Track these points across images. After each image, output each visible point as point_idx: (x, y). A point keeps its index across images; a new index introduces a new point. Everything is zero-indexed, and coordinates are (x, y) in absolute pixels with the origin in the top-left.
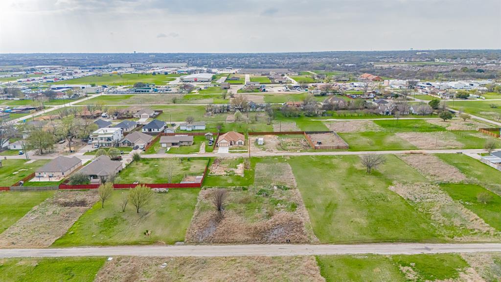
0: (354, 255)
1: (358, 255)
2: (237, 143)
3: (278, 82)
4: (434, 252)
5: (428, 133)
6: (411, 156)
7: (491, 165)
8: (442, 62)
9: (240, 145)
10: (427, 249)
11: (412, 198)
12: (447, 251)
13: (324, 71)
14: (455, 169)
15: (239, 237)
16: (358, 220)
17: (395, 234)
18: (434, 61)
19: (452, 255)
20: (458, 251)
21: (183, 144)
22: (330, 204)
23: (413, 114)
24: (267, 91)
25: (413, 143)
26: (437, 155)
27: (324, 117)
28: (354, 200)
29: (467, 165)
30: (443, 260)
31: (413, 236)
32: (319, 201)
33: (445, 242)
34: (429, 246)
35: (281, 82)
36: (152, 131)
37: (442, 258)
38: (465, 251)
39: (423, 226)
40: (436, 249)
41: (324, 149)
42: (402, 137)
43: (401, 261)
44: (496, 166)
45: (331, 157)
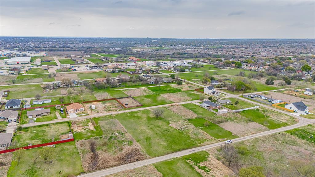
0: (168, 160)
1: (169, 159)
2: (80, 110)
3: (80, 63)
4: (196, 152)
5: (175, 93)
6: (172, 107)
7: (204, 108)
8: (166, 47)
9: (82, 111)
10: (193, 151)
11: (180, 129)
12: (200, 150)
13: (105, 53)
14: (192, 112)
15: (112, 163)
16: (162, 143)
17: (179, 147)
18: (162, 46)
19: (202, 151)
20: (205, 149)
21: (44, 114)
22: (147, 138)
23: (164, 83)
24: (77, 70)
25: (171, 99)
26: (182, 105)
27: (120, 88)
28: (157, 134)
29: (195, 109)
30: (200, 154)
31: (185, 147)
32: (141, 137)
33: (198, 146)
34: (193, 149)
35: (82, 63)
36: (14, 107)
37: (200, 153)
39: (189, 141)
40: (197, 150)
41: (130, 108)
42: (164, 97)
43: (186, 158)
44: (206, 108)
45: (136, 112)
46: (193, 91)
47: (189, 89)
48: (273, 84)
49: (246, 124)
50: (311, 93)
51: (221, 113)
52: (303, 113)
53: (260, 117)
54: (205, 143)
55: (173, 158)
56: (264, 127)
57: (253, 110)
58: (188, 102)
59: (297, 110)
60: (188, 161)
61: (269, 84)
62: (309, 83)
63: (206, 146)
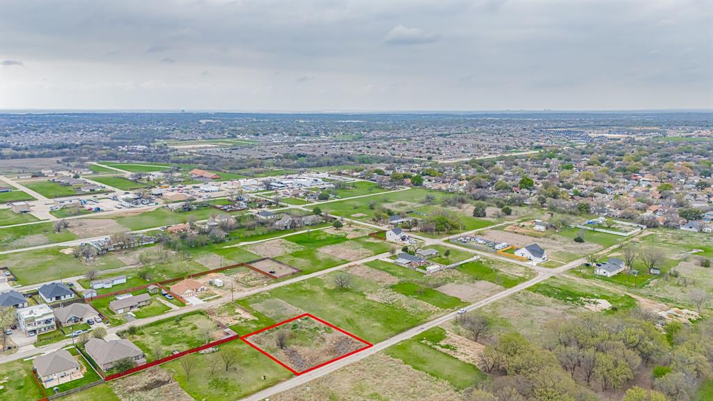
2: (199, 290)
4: (426, 329)
5: (339, 245)
6: (352, 269)
7: (403, 265)
9: (203, 292)
10: (422, 329)
12: (431, 327)
14: (387, 274)
19: (437, 327)
20: (436, 324)
24: (103, 210)
25: (341, 256)
26: (366, 264)
29: (390, 268)
30: (434, 332)
31: (409, 325)
33: (426, 322)
34: (420, 327)
37: (433, 330)
38: (440, 323)
39: (408, 317)
40: (426, 327)
41: (284, 278)
42: (326, 252)
43: (418, 339)
44: (406, 266)
45: (299, 284)
46: (366, 237)
47: (358, 235)
48: (484, 215)
49: (472, 284)
50: (543, 228)
51: (432, 272)
52: (540, 260)
53: (487, 273)
54: (432, 317)
55: (402, 341)
56: (498, 287)
57: (473, 262)
58: (373, 259)
59: (532, 257)
60: (423, 341)
61: (479, 216)
62: (536, 209)
63: (436, 320)
